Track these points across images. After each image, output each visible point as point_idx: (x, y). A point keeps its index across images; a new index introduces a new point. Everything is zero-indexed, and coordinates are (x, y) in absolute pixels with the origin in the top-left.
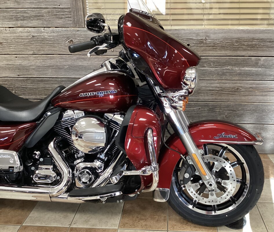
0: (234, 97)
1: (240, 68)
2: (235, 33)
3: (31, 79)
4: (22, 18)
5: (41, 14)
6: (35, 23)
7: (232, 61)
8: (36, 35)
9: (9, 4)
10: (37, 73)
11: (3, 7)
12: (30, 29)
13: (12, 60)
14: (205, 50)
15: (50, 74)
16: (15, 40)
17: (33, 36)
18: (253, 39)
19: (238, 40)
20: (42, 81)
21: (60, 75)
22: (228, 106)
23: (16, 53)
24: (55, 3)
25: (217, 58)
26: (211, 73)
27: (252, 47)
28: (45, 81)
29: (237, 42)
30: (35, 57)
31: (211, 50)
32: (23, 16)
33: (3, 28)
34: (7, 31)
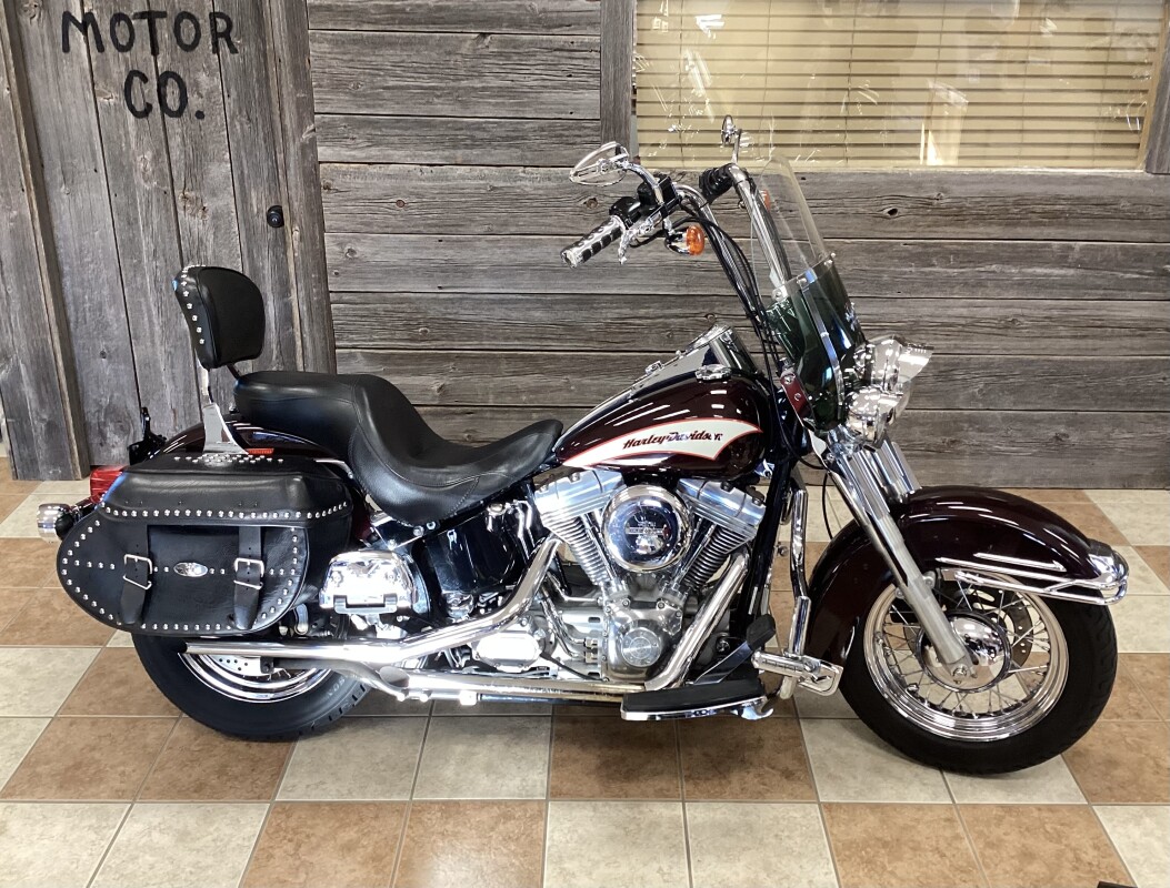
0: (1003, 343)
1: (1021, 268)
3: (473, 296)
4: (468, 142)
5: (521, 134)
6: (500, 155)
7: (1003, 251)
8: (501, 184)
10: (490, 282)
12: (486, 170)
13: (429, 249)
14: (936, 224)
15: (527, 284)
16: (442, 198)
17: (494, 188)
18: (1057, 198)
19: (1020, 201)
20: (501, 302)
21: (552, 286)
22: (987, 366)
23: (441, 230)
24: (562, 107)
25: (965, 244)
26: (948, 282)
27: (1054, 218)
28: (510, 301)
29: (1016, 204)
30: (492, 241)
31: (950, 225)
32: (472, 138)
33: (413, 166)
34: (425, 174)
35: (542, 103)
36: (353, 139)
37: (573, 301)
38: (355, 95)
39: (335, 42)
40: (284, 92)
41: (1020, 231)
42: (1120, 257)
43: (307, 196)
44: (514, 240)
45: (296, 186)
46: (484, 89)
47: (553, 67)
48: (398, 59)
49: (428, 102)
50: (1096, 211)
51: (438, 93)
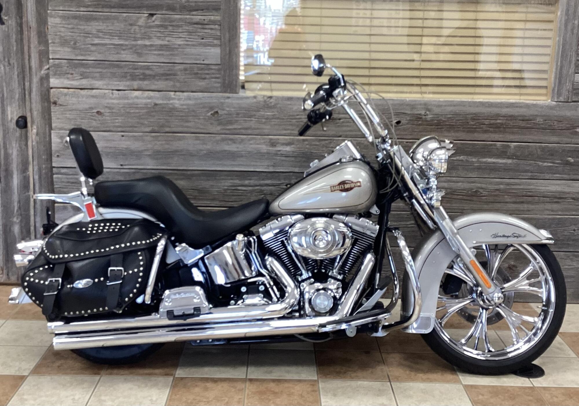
0: (471, 206)
1: (478, 158)
2: (470, 106)
3: (143, 171)
4: (141, 77)
5: (173, 72)
6: (161, 84)
8: (161, 102)
9: (124, 56)
10: (154, 162)
11: (113, 59)
12: (151, 94)
13: (116, 141)
14: (426, 130)
15: (176, 163)
16: (125, 110)
17: (156, 104)
18: (498, 116)
19: (476, 117)
21: (192, 165)
23: (123, 129)
24: (198, 57)
27: (497, 128)
29: (473, 119)
30: (154, 137)
31: (434, 131)
32: (143, 74)
33: (107, 91)
34: (115, 96)
35: (186, 55)
36: (72, 74)
38: (74, 48)
39: (63, 17)
40: (32, 46)
41: (476, 136)
42: (539, 152)
43: (42, 108)
44: (168, 136)
45: (36, 102)
46: (151, 46)
47: (192, 34)
48: (100, 28)
49: (118, 53)
50: (523, 124)
51: (124, 48)
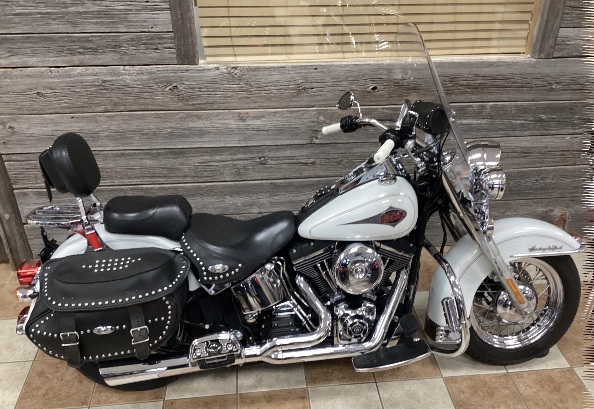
3: (102, 152)
4: (81, 50)
5: (118, 43)
6: (106, 58)
8: (109, 78)
9: (56, 26)
10: (113, 143)
11: (44, 32)
12: (97, 69)
13: (65, 123)
14: (402, 95)
15: (138, 143)
16: (69, 89)
17: (104, 81)
20: (122, 155)
21: (155, 144)
23: (71, 110)
24: (145, 24)
28: (128, 155)
29: (451, 81)
30: (109, 116)
32: (83, 47)
33: (44, 69)
34: (54, 73)
35: (130, 22)
37: (171, 153)
42: (514, 111)
44: (125, 115)
46: (86, 13)
49: (47, 24)
50: (501, 83)
51: (54, 17)
